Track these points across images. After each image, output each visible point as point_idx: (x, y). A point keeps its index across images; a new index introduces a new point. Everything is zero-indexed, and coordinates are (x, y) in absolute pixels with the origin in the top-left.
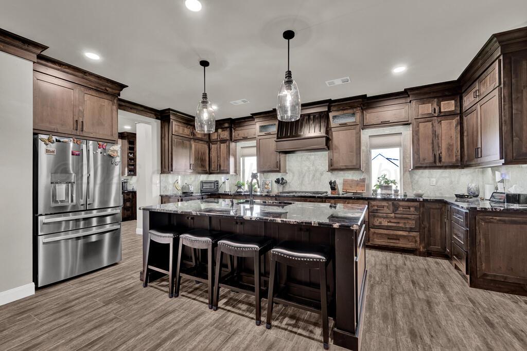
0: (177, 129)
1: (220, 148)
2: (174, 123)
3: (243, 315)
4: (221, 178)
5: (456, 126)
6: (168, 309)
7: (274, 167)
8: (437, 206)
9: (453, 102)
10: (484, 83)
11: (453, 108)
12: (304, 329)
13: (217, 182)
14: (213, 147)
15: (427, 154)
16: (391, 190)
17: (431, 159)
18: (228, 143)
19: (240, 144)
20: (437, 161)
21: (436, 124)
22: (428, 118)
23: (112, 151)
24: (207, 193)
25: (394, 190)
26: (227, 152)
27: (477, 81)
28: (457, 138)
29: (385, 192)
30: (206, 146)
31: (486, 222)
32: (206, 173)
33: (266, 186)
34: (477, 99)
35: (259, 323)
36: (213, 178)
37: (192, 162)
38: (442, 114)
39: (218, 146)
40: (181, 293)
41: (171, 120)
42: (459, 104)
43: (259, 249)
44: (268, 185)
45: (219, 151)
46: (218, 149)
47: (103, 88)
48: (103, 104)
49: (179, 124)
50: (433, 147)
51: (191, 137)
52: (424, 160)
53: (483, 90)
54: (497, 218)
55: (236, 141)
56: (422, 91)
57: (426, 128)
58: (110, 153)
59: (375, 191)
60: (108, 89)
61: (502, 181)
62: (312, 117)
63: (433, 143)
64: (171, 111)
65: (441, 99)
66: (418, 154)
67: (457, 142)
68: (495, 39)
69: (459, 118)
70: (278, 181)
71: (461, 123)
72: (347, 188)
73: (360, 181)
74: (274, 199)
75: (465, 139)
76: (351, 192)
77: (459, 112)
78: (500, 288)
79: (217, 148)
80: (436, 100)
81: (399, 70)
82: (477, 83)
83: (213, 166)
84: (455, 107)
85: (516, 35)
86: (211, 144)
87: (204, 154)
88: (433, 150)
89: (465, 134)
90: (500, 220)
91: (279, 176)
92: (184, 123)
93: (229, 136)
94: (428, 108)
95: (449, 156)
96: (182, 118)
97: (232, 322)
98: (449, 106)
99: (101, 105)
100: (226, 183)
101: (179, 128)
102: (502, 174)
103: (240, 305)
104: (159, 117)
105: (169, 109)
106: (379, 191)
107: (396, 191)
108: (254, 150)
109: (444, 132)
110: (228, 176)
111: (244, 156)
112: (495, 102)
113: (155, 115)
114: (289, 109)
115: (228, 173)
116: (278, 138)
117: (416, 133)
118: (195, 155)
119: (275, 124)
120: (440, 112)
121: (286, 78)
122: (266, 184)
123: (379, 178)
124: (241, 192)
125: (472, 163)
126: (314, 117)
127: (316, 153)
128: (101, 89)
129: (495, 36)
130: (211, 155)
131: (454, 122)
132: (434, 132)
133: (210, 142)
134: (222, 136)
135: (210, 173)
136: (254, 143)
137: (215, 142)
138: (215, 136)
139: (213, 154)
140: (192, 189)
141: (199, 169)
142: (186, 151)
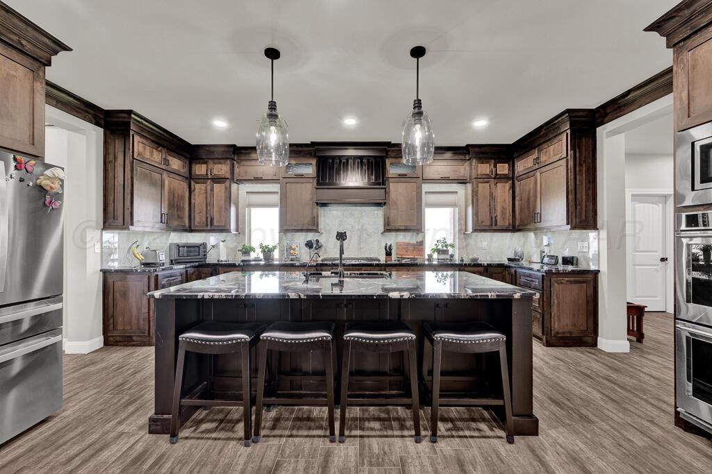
0: (141, 149)
1: (212, 190)
2: (137, 138)
3: (387, 436)
4: (212, 239)
5: (509, 190)
6: (264, 464)
7: (308, 224)
8: (499, 270)
9: (507, 165)
10: (546, 152)
11: (506, 172)
12: (469, 429)
13: (204, 245)
14: (198, 188)
15: (485, 217)
16: (448, 254)
17: (488, 223)
18: (228, 182)
19: (245, 188)
20: (493, 224)
21: (493, 186)
22: (485, 178)
23: (49, 178)
24: (194, 264)
25: (428, 255)
26: (226, 197)
27: (537, 149)
28: (509, 202)
29: (442, 257)
30: (185, 185)
31: (558, 283)
32: (186, 231)
33: (292, 251)
34: (537, 167)
35: (418, 438)
36: (195, 238)
37: (165, 211)
38: (498, 176)
39: (209, 187)
40: (263, 433)
41: (131, 133)
42: (511, 169)
43: (414, 337)
44: (294, 249)
45: (209, 195)
46: (209, 192)
47: (15, 38)
48: (13, 73)
49: (145, 141)
50: (490, 210)
51: (164, 167)
52: (482, 222)
53: (543, 158)
54: (566, 279)
55: (240, 181)
56: (482, 149)
57: (484, 188)
58: (44, 182)
59: (430, 256)
60: (24, 42)
61: (548, 245)
62: (365, 161)
63: (490, 205)
64: (133, 116)
65: (497, 161)
66: (477, 216)
67: (509, 206)
68: (567, 115)
69: (511, 182)
70: (309, 245)
71: (513, 187)
72: (402, 253)
73: (416, 245)
74: (314, 269)
75: (517, 203)
76: (408, 258)
77: (511, 176)
78: (567, 343)
79: (206, 190)
80: (493, 161)
81: (480, 124)
82: (536, 151)
83: (197, 219)
84: (509, 170)
85: (581, 114)
86: (192, 182)
87: (182, 197)
88: (490, 213)
89: (517, 199)
90: (568, 281)
91: (311, 236)
92: (153, 141)
93: (229, 172)
94: (485, 168)
95: (504, 219)
96: (150, 132)
97: (383, 449)
98: (503, 169)
99: (8, 74)
100: (218, 247)
101: (145, 148)
102: (549, 238)
103: (367, 424)
104: (103, 122)
105: (130, 112)
106: (435, 256)
107: (452, 256)
108: (276, 198)
109: (499, 195)
110: (223, 236)
111: (250, 205)
112: (562, 171)
113: (95, 117)
114: (418, 149)
115: (228, 231)
116: (318, 183)
117: (475, 193)
118: (169, 199)
119: (311, 164)
120: (497, 174)
121: (414, 108)
122: (291, 248)
123: (438, 241)
124: (250, 261)
125: (529, 227)
126: (368, 161)
127: (362, 208)
128: (10, 39)
129: (568, 111)
130: (193, 201)
131: (508, 185)
132: (491, 194)
133: (190, 178)
134: (215, 172)
135: (190, 230)
136: (276, 187)
137: (202, 179)
138: (200, 169)
139: (198, 199)
140: (163, 258)
141: (175, 223)
142: (154, 191)
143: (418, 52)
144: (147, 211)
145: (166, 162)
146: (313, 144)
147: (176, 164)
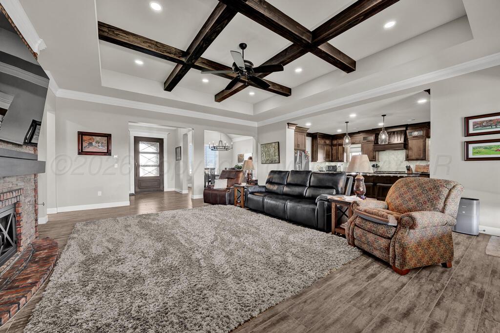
0: (319, 141)
4: (338, 164)
7: (372, 158)
13: (336, 166)
14: (334, 148)
18: (343, 145)
19: (349, 147)
26: (343, 150)
30: (330, 148)
32: (330, 162)
36: (333, 164)
39: (337, 147)
41: (318, 137)
46: (337, 149)
49: (320, 139)
51: (324, 144)
70: (373, 166)
72: (417, 169)
73: (426, 166)
76: (420, 172)
83: (334, 158)
87: (330, 151)
91: (374, 163)
92: (322, 138)
96: (322, 136)
100: (340, 167)
104: (312, 136)
105: (317, 133)
108: (360, 149)
110: (342, 163)
111: (352, 152)
115: (343, 161)
116: (375, 144)
118: (326, 152)
126: (397, 133)
133: (332, 145)
134: (339, 142)
135: (332, 161)
136: (360, 145)
137: (335, 145)
138: (335, 142)
139: (334, 152)
140: (324, 169)
141: (327, 160)
142: (322, 151)
143: (384, 116)
144: (321, 156)
145: (325, 142)
146: (373, 129)
147: (328, 142)
